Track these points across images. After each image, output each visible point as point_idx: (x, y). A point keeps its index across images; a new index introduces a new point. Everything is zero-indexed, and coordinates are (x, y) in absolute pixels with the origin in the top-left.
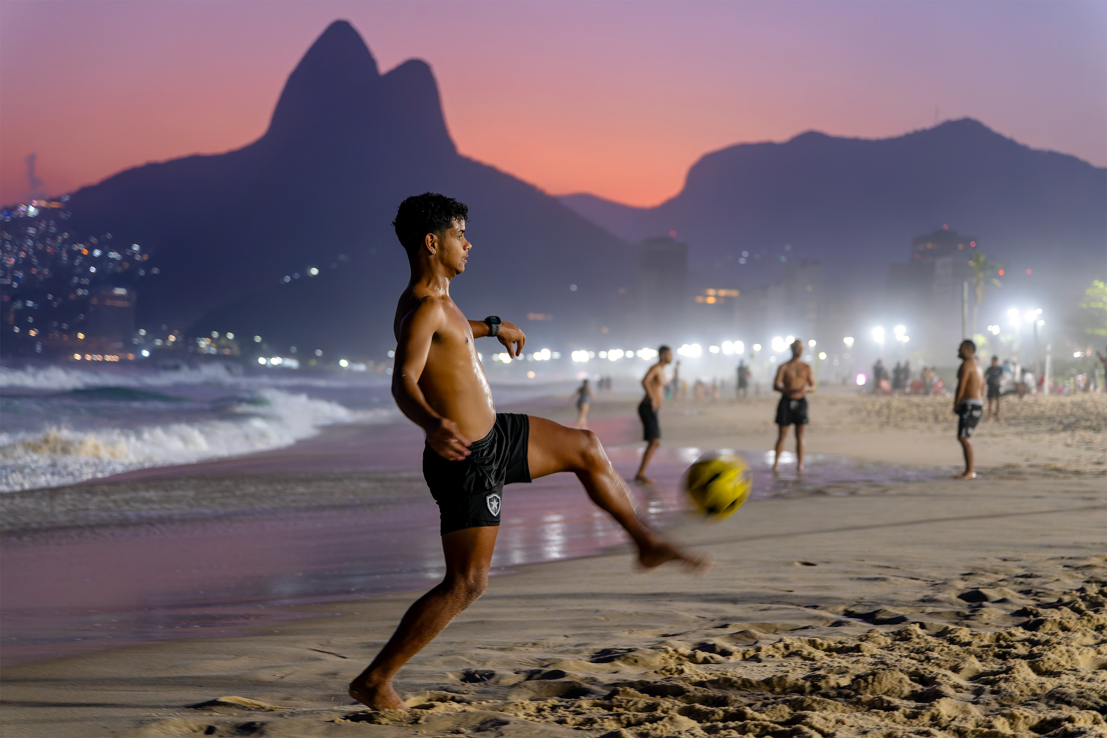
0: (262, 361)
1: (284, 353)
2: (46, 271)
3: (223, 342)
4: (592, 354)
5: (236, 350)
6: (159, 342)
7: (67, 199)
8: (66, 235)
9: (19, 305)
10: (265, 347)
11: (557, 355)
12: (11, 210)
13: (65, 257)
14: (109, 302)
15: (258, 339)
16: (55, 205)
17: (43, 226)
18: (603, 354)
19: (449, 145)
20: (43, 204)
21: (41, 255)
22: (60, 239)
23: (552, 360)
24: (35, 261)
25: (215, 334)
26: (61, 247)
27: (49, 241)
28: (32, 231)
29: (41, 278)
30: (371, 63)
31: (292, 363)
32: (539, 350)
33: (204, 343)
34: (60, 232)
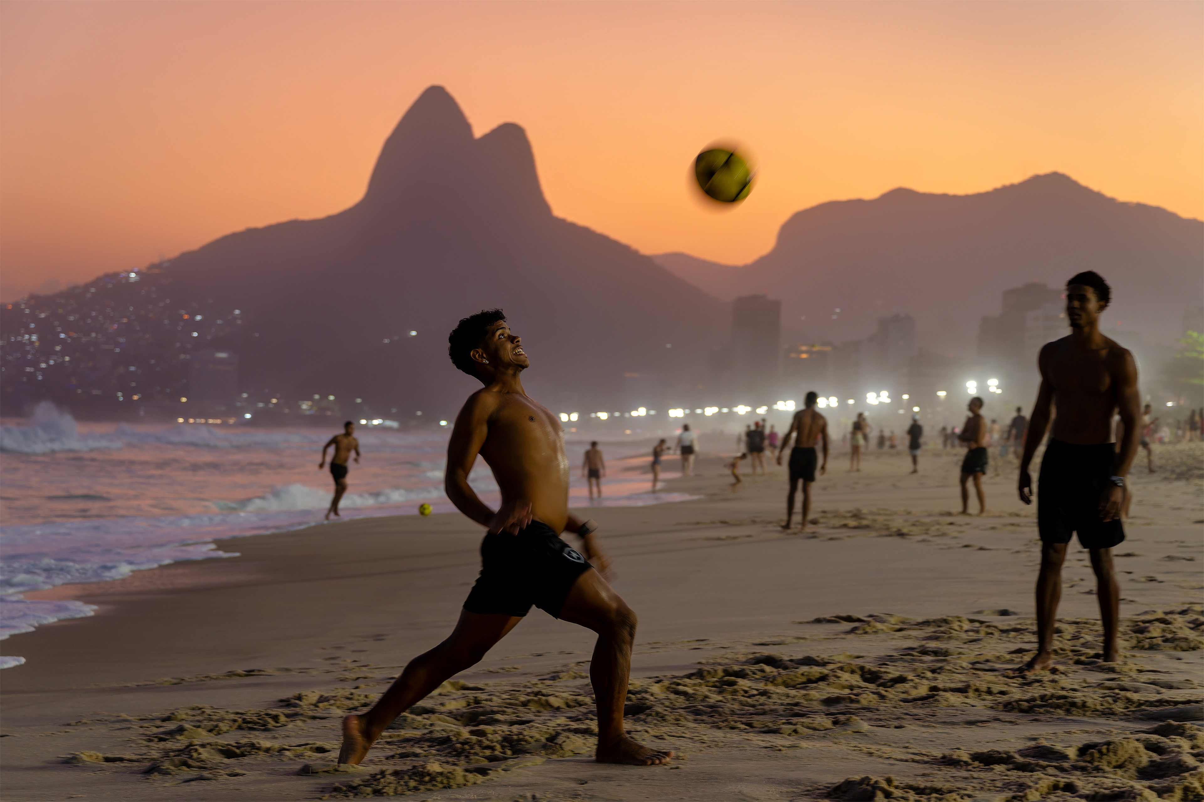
0: (364, 422)
1: (384, 414)
2: (148, 336)
3: (324, 404)
4: (687, 410)
5: (337, 410)
6: (261, 405)
7: (167, 265)
8: (168, 301)
9: (121, 370)
10: (366, 408)
11: (653, 412)
12: (112, 276)
13: (167, 322)
14: (210, 366)
15: (359, 400)
16: (155, 270)
17: (145, 292)
18: (698, 410)
19: (545, 208)
20: (144, 270)
21: (143, 320)
22: (161, 304)
23: (648, 417)
24: (137, 327)
25: (317, 397)
26: (162, 313)
27: (150, 307)
29: (143, 343)
30: (467, 127)
31: (394, 424)
32: (636, 408)
33: (305, 405)
34: (162, 298)
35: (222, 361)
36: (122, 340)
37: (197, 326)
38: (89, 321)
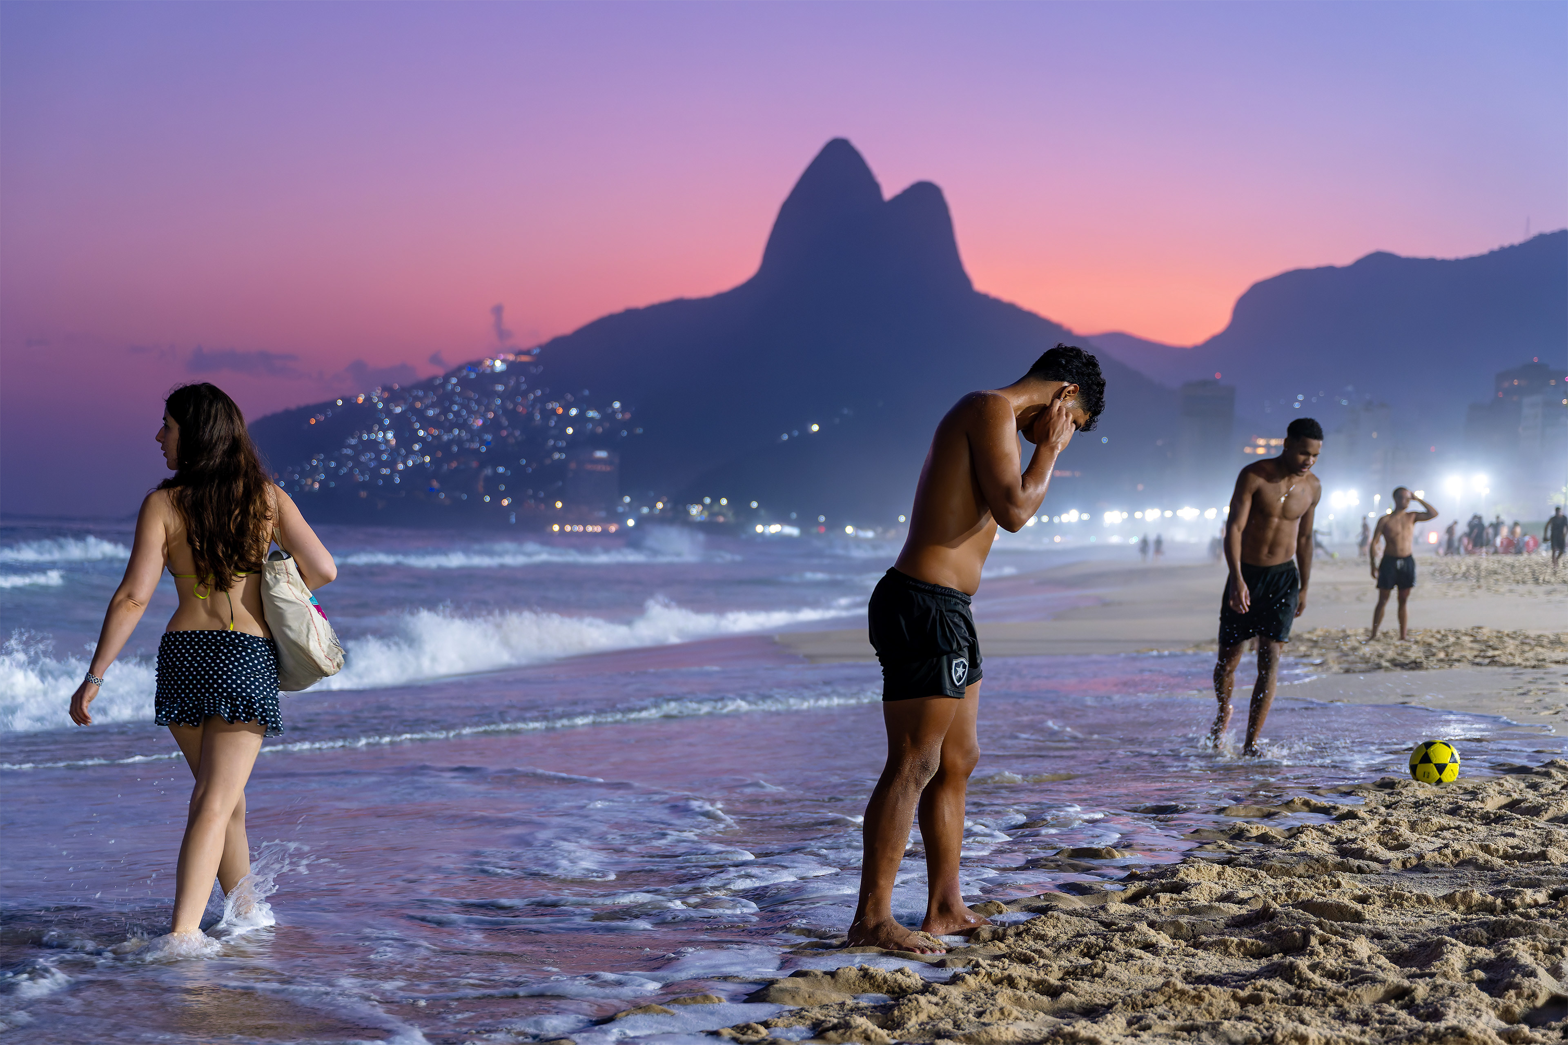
0: (759, 529)
1: (784, 520)
2: (517, 433)
3: (716, 508)
4: (1125, 515)
5: (731, 517)
6: (645, 510)
7: (536, 351)
8: (539, 393)
9: (488, 471)
10: (763, 512)
11: (1085, 517)
12: (475, 365)
13: (538, 417)
14: (589, 467)
15: (754, 505)
16: (525, 358)
17: (512, 382)
18: (1138, 515)
19: (965, 281)
20: (511, 357)
21: (511, 415)
22: (532, 396)
23: (1081, 522)
24: (505, 422)
25: (707, 500)
26: (533, 406)
27: (519, 399)
28: (500, 388)
29: (511, 440)
30: (874, 187)
31: (792, 531)
32: (1067, 511)
33: (695, 510)
34: (531, 389)
35: (600, 461)
36: (488, 437)
37: (572, 421)
38: (451, 416)
